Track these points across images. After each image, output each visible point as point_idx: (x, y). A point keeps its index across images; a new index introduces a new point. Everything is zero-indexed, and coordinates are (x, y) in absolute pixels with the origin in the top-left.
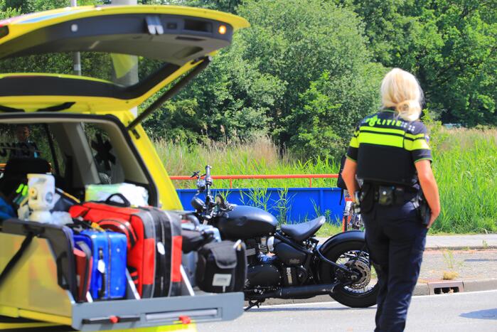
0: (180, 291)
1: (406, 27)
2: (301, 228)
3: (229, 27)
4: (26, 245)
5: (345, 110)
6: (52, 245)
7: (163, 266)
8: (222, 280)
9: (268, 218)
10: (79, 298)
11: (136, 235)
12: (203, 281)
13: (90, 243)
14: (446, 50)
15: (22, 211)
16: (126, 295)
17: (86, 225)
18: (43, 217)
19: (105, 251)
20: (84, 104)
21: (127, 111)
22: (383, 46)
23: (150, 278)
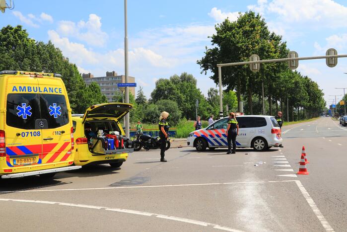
0: (123, 148)
1: (185, 104)
2: (155, 138)
3: (131, 106)
4: (98, 142)
5: (175, 118)
6: (102, 142)
7: (120, 144)
8: (130, 146)
9: (150, 136)
10: (106, 150)
11: (116, 140)
12: (127, 147)
13: (107, 140)
14: (192, 108)
15: (98, 136)
16: (114, 149)
17: (108, 138)
18: (101, 137)
19: (110, 142)
20: (109, 118)
21: (116, 120)
22: (181, 108)
23: (118, 146)
